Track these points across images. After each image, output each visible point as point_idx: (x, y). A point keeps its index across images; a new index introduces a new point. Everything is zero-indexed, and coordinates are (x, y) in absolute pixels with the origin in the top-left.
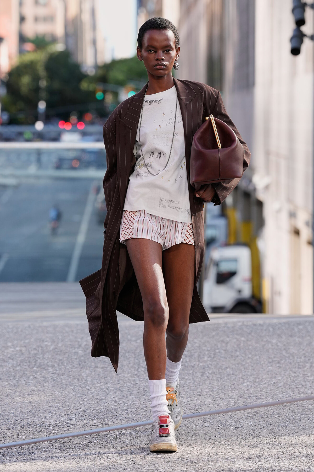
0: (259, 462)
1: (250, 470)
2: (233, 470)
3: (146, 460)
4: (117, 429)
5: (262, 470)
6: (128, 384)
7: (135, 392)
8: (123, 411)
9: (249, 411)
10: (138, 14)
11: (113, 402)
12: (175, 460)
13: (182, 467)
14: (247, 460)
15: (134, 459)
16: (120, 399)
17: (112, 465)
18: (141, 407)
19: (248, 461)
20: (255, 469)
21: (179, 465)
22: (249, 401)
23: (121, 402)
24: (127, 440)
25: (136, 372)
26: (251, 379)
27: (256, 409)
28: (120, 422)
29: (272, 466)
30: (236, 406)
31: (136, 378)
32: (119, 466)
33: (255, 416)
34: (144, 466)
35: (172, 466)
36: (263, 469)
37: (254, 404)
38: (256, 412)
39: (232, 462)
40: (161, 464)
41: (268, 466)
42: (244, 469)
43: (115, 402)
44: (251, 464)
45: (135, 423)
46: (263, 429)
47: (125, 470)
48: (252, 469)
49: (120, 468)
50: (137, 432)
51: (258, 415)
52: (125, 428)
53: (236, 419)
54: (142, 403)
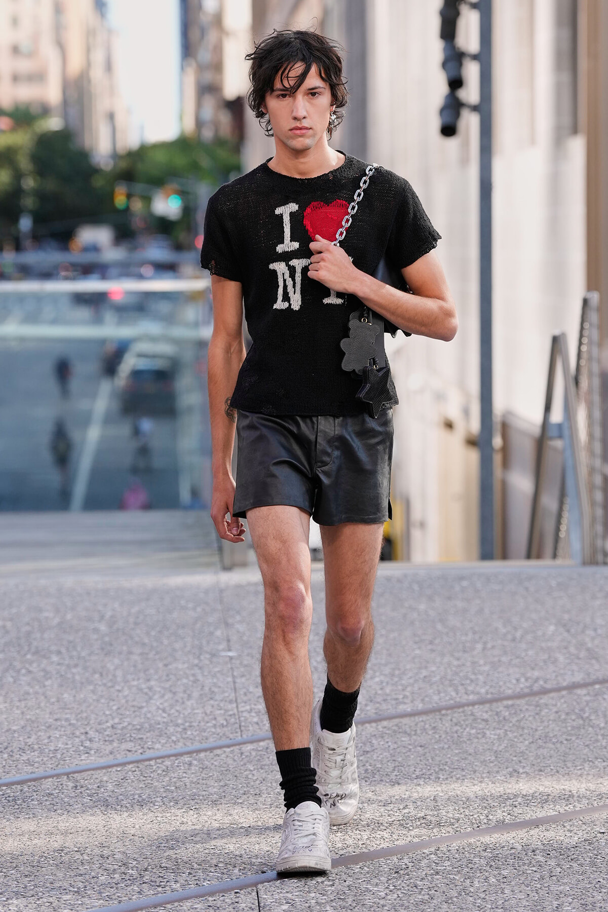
0: (404, 808)
1: (390, 823)
2: (361, 822)
3: (218, 807)
4: (169, 756)
5: (410, 822)
6: (185, 681)
7: (196, 694)
8: (177, 725)
9: (385, 723)
10: (182, 68)
11: (160, 712)
12: (266, 806)
13: (278, 819)
14: (384, 806)
15: (198, 807)
16: (172, 706)
17: (162, 817)
18: (206, 719)
19: (386, 808)
20: (399, 821)
21: (273, 815)
22: (384, 706)
23: (173, 711)
24: (184, 775)
25: (196, 661)
26: (387, 670)
27: (396, 721)
28: (173, 745)
29: (426, 815)
30: (363, 716)
31: (197, 671)
32: (173, 818)
33: (395, 731)
34: (214, 818)
35: (261, 818)
36: (412, 820)
37: (392, 711)
38: (397, 725)
39: (360, 809)
40: (242, 814)
41: (419, 815)
42: (381, 822)
43: (164, 711)
44: (391, 812)
45: (197, 746)
46: (409, 753)
47: (183, 825)
48: (393, 821)
49: (175, 821)
50: (200, 760)
51: (401, 730)
52: (181, 754)
53: (364, 739)
54: (208, 712)
